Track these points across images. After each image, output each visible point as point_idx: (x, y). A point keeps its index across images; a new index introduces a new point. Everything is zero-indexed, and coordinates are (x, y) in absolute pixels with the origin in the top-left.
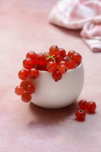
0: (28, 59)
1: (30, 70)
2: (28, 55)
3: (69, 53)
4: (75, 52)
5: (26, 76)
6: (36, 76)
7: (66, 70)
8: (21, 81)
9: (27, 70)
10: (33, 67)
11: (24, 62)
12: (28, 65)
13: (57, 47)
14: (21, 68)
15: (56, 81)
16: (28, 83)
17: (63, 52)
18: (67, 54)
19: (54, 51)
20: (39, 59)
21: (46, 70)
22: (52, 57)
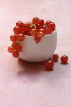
0: (17, 27)
1: (19, 35)
2: (17, 24)
3: (47, 22)
4: (51, 22)
5: (16, 39)
6: (23, 39)
7: (43, 36)
8: (12, 43)
9: (17, 35)
10: (21, 33)
11: (14, 29)
12: (18, 31)
13: (38, 18)
14: (12, 33)
15: (37, 43)
16: (17, 44)
17: (43, 21)
18: (45, 23)
19: (36, 21)
20: (25, 27)
21: (30, 35)
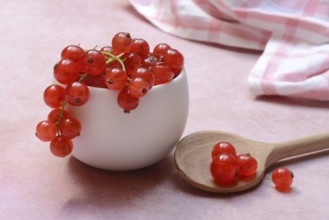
0: (66, 62)
1: (70, 85)
2: (65, 53)
3: (157, 48)
4: (168, 48)
5: (61, 98)
6: (82, 98)
7: (144, 91)
8: (49, 110)
9: (64, 86)
10: (77, 80)
11: (58, 68)
12: (66, 74)
13: (128, 36)
14: (50, 80)
15: (127, 111)
16: (66, 115)
17: (144, 46)
18: (151, 51)
19: (122, 43)
20: (91, 61)
21: (105, 87)
22: (118, 57)
